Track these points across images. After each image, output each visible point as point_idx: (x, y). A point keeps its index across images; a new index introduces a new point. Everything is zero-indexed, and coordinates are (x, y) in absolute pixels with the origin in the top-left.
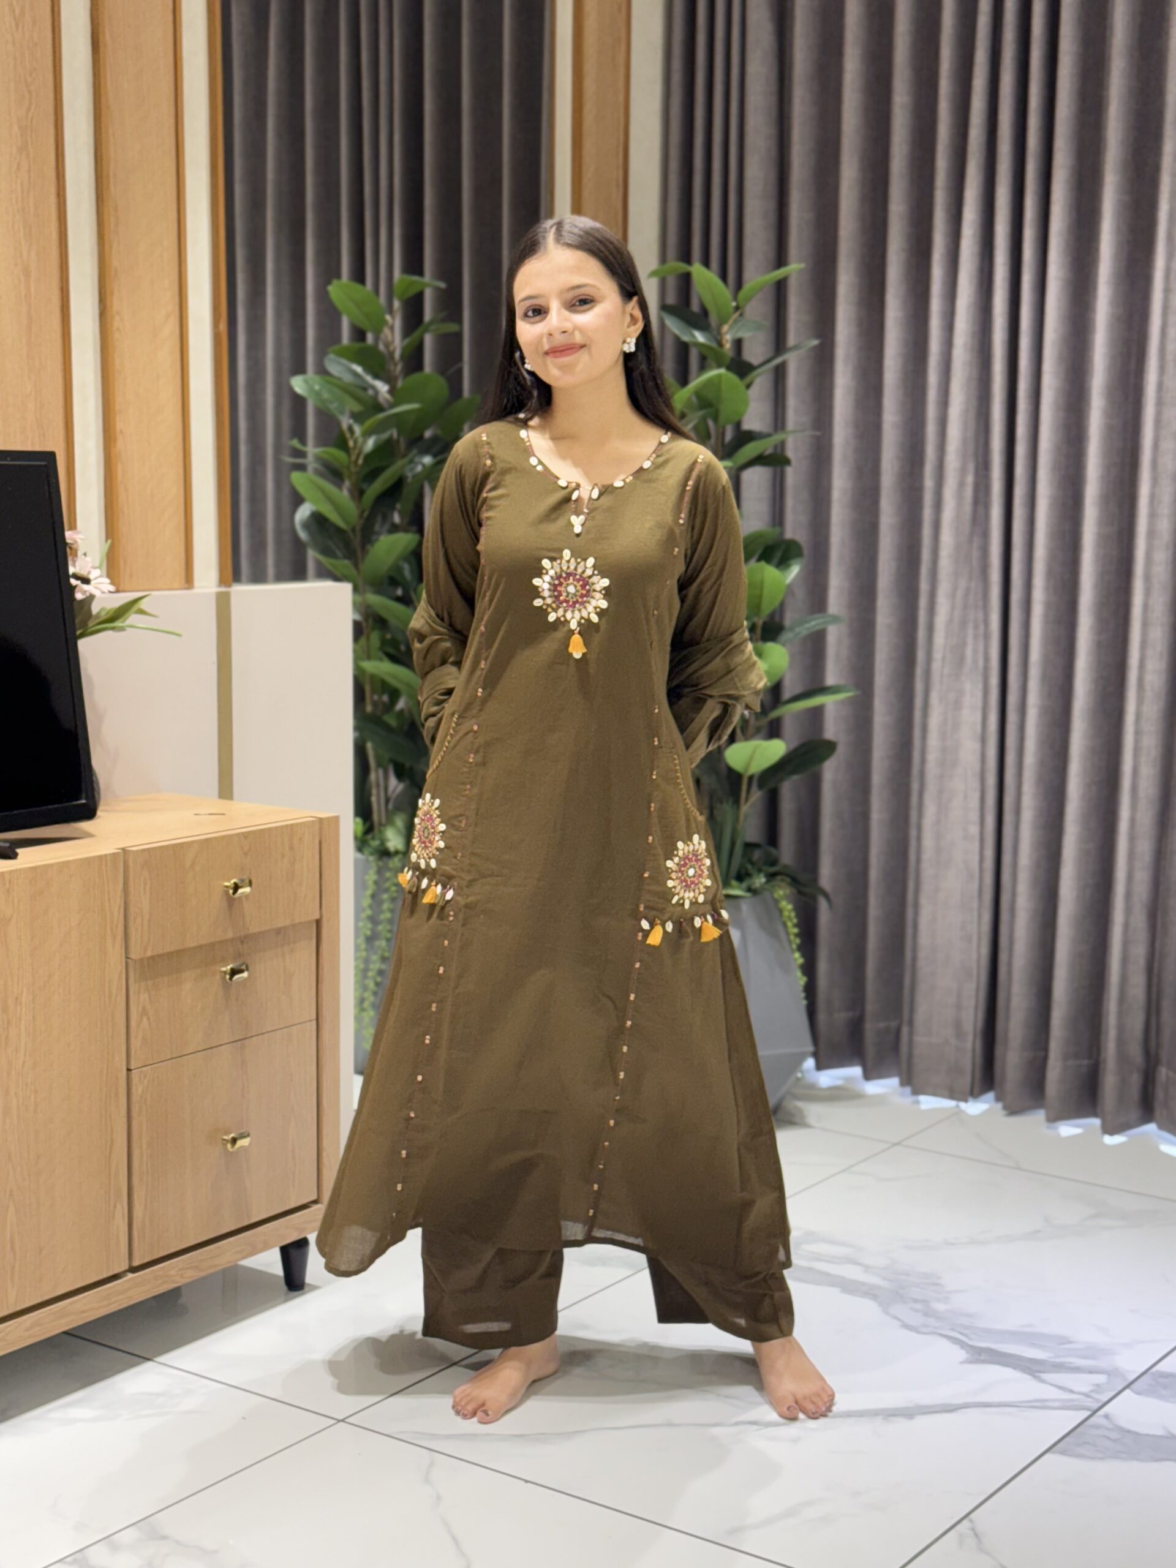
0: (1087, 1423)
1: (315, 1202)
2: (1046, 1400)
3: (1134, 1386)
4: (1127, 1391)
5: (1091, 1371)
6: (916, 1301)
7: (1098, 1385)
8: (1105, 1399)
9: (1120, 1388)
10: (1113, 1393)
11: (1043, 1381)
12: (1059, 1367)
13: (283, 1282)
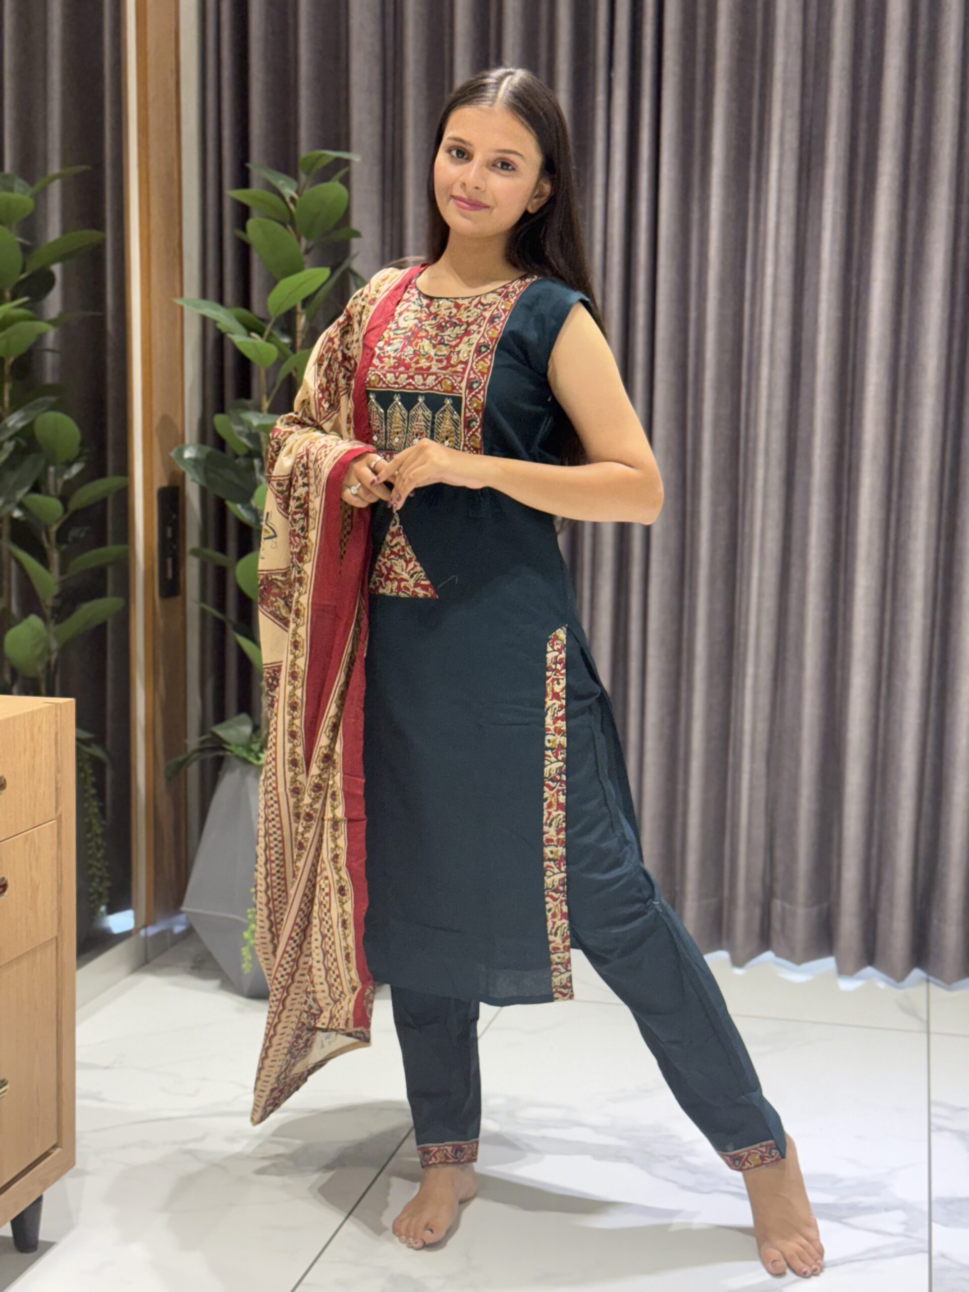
0: (934, 1266)
1: (54, 1147)
2: (876, 1249)
3: (933, 1217)
4: (934, 1225)
5: (887, 1210)
6: (669, 1158)
7: (905, 1223)
8: (926, 1237)
9: (927, 1223)
10: (927, 1229)
11: (855, 1227)
12: (856, 1209)
13: (12, 1242)
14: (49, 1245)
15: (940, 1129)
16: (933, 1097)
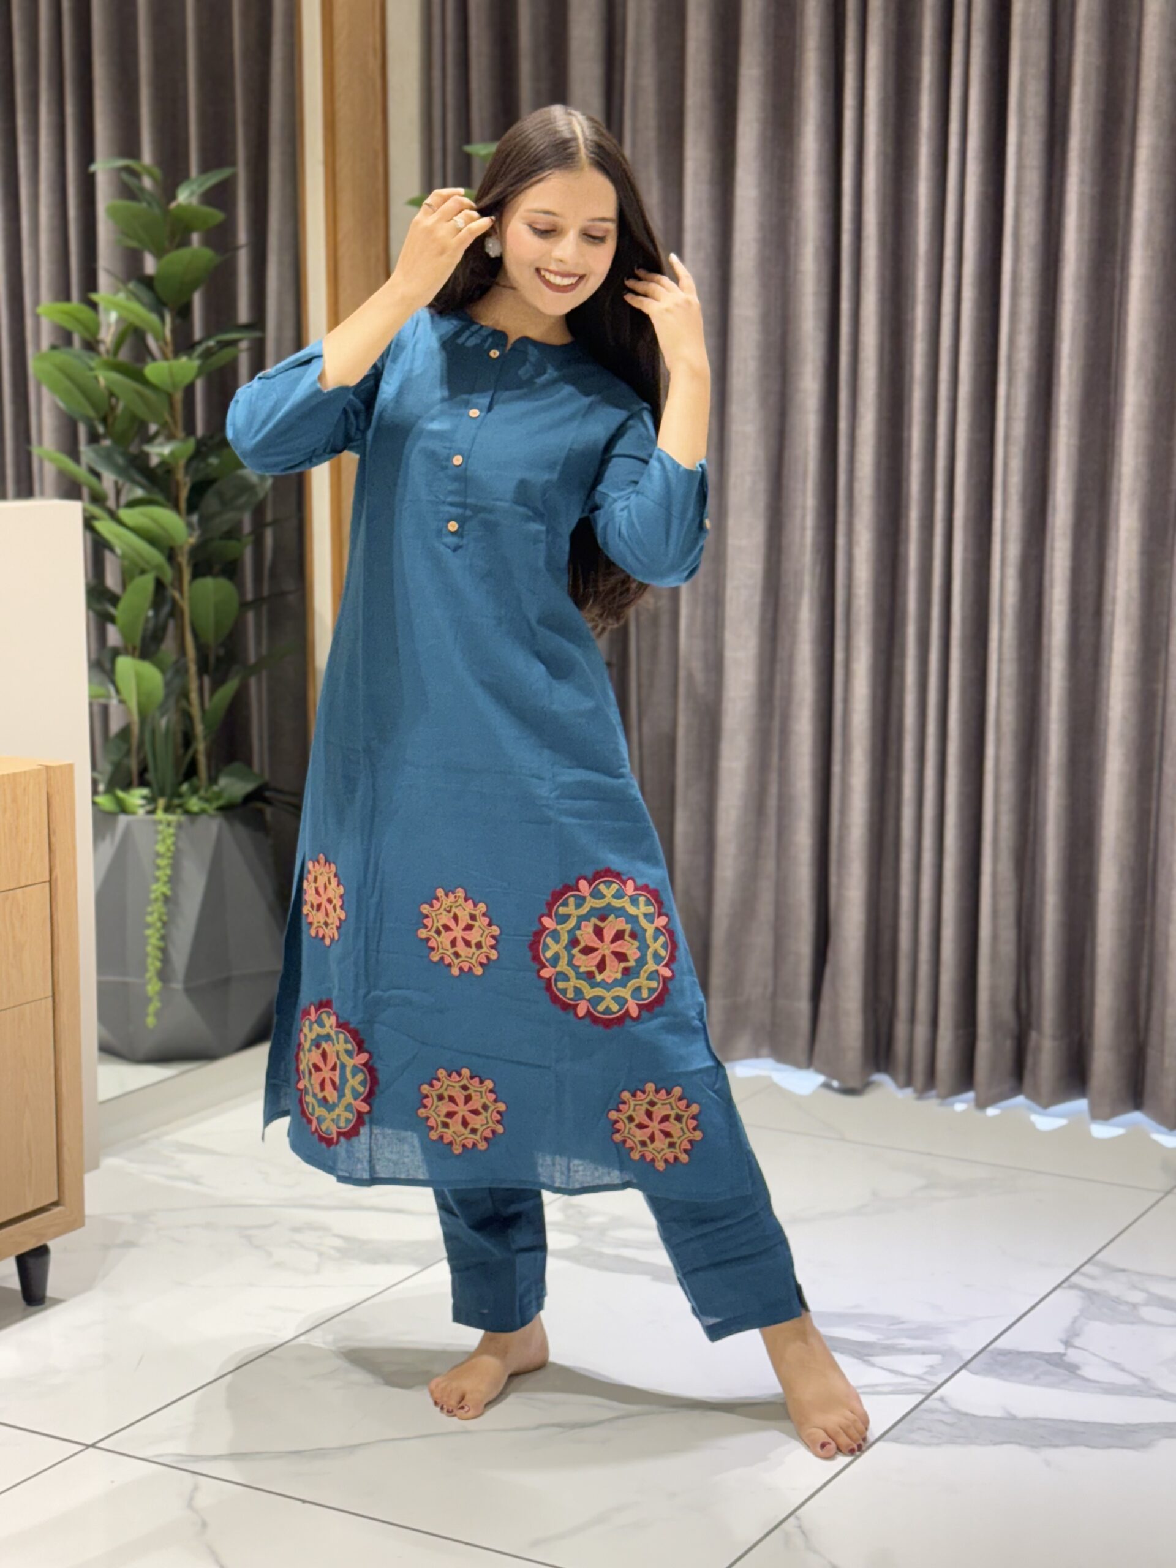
0: (921, 1407)
1: (56, 1204)
2: (877, 1385)
3: (970, 1366)
4: (963, 1372)
5: (924, 1353)
7: (932, 1367)
8: (940, 1381)
9: (955, 1369)
10: (948, 1375)
11: (873, 1365)
12: (890, 1349)
13: (20, 1296)
14: (57, 1302)
15: (1072, 1287)
16: (1099, 1257)
